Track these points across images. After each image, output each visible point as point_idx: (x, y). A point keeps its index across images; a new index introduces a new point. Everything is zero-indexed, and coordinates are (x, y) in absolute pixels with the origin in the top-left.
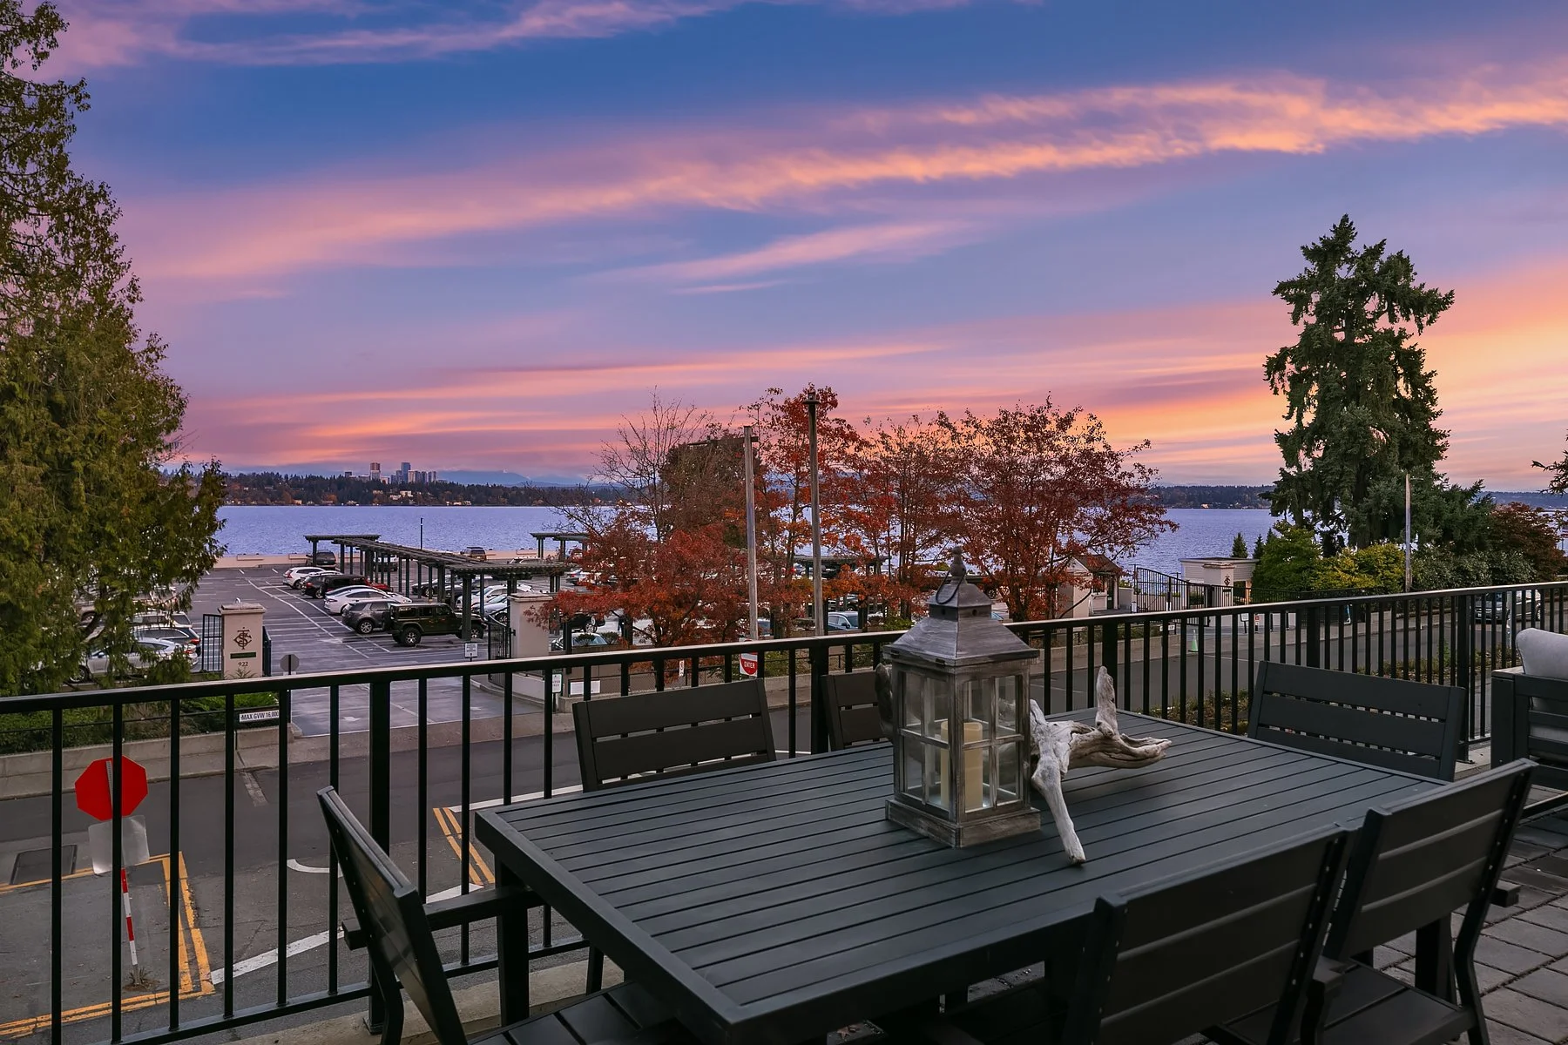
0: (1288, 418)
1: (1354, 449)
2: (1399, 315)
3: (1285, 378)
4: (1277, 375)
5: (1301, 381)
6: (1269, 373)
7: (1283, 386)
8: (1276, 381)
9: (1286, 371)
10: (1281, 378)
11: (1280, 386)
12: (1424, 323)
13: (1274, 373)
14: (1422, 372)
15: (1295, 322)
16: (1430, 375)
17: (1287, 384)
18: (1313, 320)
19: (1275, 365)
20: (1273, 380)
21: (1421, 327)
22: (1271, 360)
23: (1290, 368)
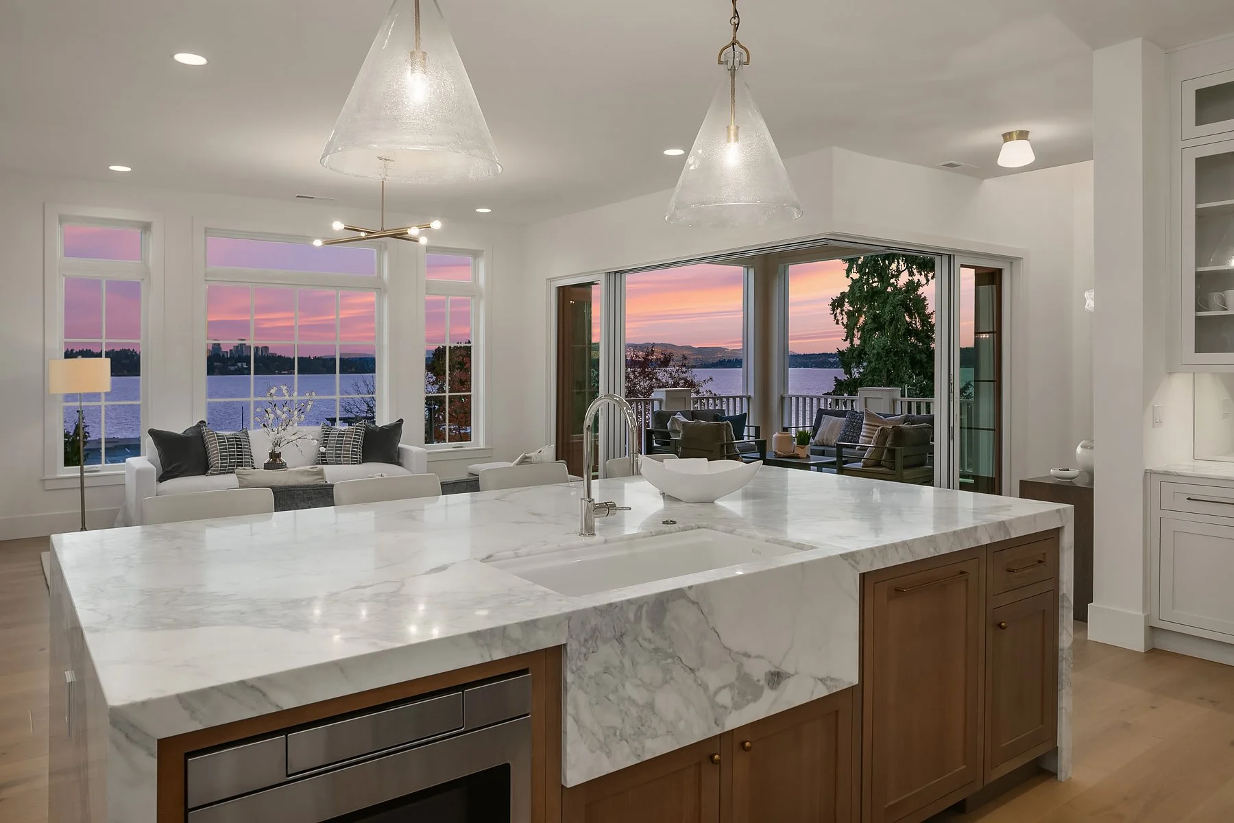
0: (845, 340)
1: (880, 365)
2: (915, 271)
3: (844, 313)
4: (838, 311)
5: (854, 315)
6: (833, 310)
7: (843, 318)
8: (838, 315)
9: (844, 308)
10: (841, 313)
11: (840, 318)
12: (930, 278)
13: (837, 309)
14: (927, 312)
15: (848, 277)
16: (932, 314)
17: (845, 316)
18: (856, 276)
19: (837, 304)
20: (835, 315)
21: (928, 280)
22: (834, 302)
23: (847, 307)
